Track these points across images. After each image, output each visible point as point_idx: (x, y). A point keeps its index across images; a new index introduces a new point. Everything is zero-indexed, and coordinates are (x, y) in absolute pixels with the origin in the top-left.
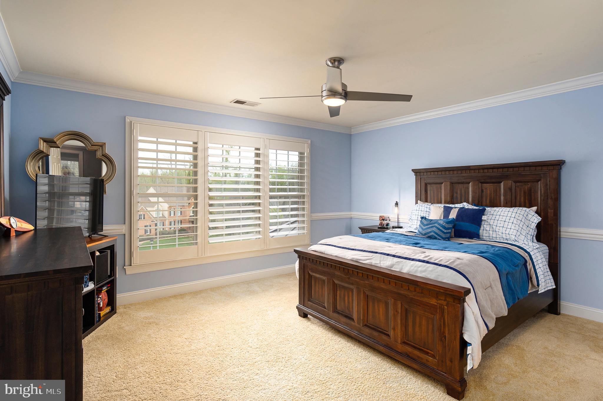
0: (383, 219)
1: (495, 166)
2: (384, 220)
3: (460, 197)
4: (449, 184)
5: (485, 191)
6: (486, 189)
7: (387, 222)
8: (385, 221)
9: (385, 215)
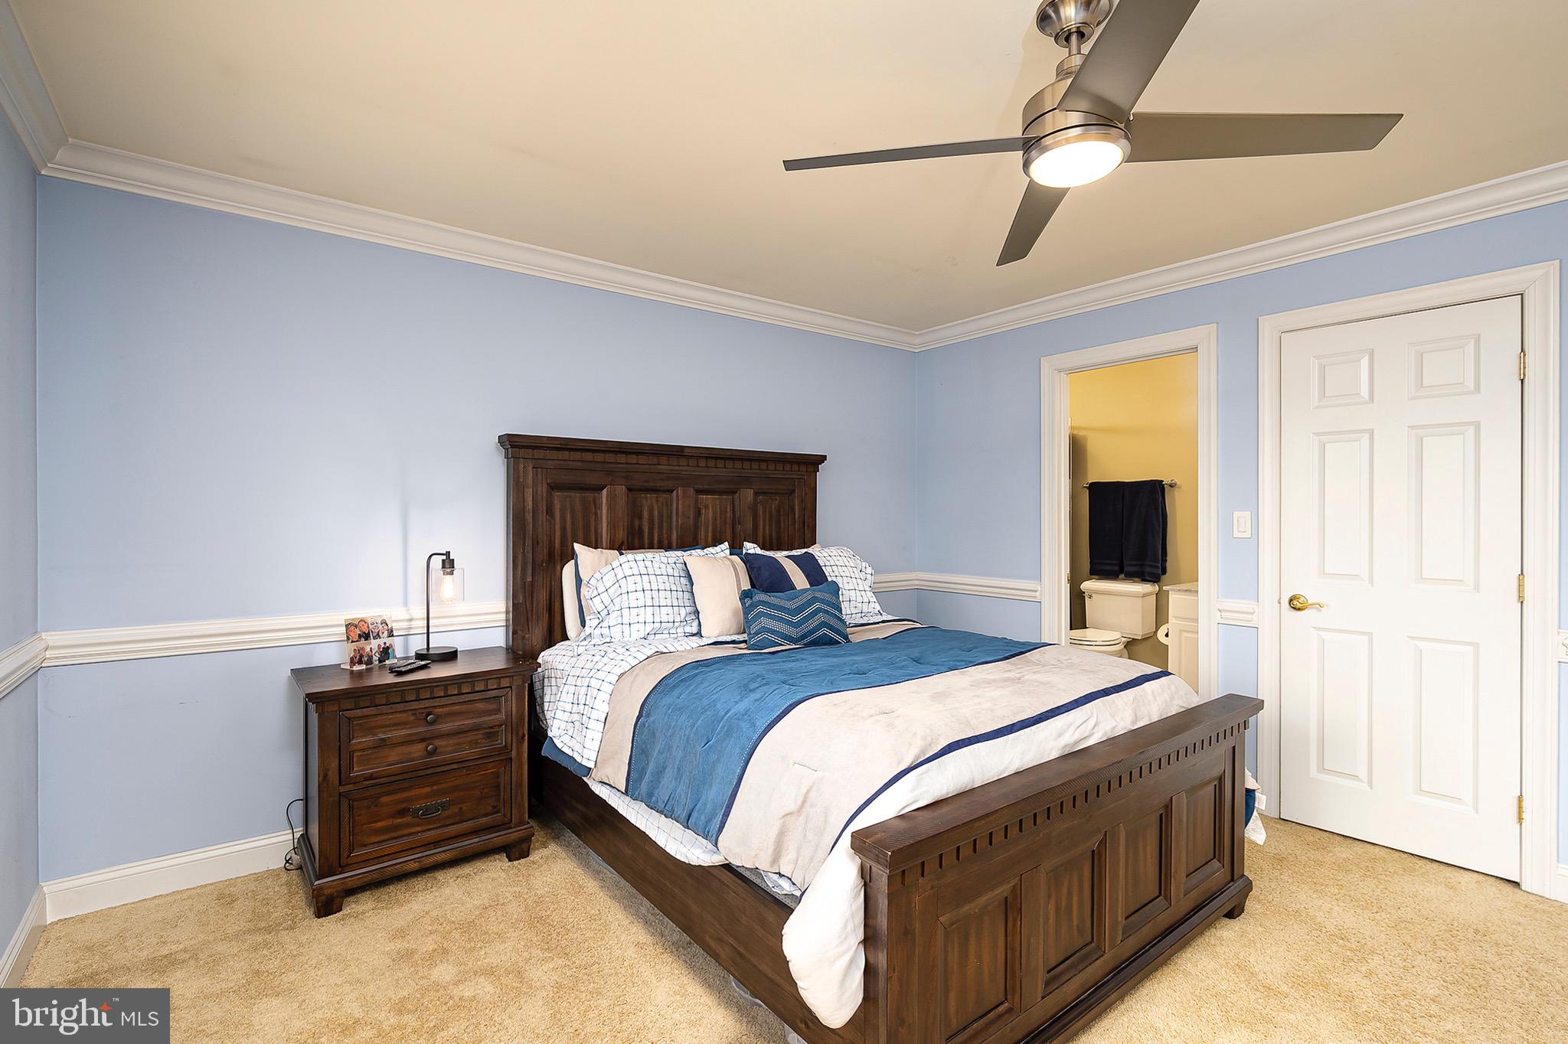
0: (359, 631)
1: (736, 454)
2: (366, 636)
3: (649, 529)
4: (621, 490)
5: (703, 511)
6: (706, 507)
7: (381, 641)
8: (372, 641)
9: (369, 613)
